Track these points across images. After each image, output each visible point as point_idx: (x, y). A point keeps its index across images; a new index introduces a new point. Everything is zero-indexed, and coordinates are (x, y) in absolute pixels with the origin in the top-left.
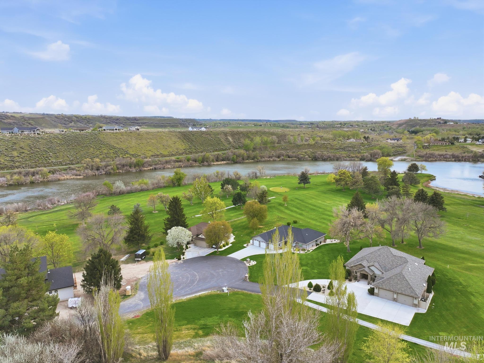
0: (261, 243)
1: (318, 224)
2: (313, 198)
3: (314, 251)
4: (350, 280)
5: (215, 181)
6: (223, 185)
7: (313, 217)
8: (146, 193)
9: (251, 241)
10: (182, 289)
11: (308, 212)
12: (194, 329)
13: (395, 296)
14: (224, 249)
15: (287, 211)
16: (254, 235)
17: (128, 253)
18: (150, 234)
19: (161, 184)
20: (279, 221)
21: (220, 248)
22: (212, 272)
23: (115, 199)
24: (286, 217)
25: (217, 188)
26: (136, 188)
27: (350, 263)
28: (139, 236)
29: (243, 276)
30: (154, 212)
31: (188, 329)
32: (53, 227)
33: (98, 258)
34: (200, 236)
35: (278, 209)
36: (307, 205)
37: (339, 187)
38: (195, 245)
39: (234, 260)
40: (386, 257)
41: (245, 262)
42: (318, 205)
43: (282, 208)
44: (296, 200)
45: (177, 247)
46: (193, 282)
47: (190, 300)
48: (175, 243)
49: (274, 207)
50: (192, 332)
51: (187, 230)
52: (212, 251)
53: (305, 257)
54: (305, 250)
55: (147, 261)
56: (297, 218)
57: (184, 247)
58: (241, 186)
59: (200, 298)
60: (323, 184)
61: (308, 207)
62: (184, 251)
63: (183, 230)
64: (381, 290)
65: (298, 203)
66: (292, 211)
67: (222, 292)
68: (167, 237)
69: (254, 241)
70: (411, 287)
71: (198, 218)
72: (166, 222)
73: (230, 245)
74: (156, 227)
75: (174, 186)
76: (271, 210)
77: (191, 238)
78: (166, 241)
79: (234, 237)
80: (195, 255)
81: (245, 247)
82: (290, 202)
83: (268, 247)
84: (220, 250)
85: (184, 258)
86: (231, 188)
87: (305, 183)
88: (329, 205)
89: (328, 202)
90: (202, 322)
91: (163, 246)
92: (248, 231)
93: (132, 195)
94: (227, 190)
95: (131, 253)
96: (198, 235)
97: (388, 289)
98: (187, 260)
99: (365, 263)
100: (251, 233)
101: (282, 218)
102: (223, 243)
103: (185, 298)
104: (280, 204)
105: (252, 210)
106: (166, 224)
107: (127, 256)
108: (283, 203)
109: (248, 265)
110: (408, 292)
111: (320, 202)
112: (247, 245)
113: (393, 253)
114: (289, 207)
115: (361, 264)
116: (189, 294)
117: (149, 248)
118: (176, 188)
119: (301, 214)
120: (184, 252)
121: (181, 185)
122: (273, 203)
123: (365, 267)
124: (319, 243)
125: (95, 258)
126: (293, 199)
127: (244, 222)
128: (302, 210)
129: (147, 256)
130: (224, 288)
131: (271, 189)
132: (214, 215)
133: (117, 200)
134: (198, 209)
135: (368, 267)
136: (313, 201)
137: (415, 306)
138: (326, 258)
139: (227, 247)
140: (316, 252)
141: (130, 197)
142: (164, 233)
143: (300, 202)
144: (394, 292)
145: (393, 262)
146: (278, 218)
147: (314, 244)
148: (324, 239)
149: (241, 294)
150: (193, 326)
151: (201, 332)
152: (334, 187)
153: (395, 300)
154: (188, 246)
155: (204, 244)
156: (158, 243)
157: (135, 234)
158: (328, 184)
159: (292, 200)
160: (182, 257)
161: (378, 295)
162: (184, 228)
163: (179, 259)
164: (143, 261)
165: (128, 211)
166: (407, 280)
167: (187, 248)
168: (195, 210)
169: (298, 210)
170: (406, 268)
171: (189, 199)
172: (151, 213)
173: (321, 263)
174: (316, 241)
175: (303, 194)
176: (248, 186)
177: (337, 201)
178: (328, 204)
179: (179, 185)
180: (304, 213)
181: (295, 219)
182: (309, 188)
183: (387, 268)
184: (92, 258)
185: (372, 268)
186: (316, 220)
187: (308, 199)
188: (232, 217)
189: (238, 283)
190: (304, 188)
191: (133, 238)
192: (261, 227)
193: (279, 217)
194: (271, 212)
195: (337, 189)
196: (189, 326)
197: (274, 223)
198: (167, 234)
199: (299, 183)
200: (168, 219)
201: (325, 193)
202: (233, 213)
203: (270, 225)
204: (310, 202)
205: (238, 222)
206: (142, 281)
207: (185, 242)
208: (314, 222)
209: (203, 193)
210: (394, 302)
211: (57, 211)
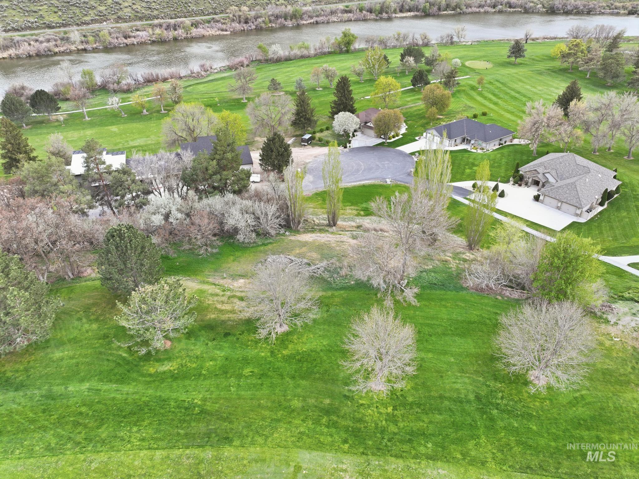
0: (436, 138)
1: (513, 118)
2: (520, 80)
3: (494, 151)
4: (520, 185)
5: (394, 47)
6: (403, 56)
7: (510, 108)
8: (307, 62)
9: (425, 134)
10: (347, 176)
11: (506, 101)
12: (357, 210)
13: (559, 204)
14: (393, 140)
15: (479, 98)
16: (429, 127)
17: (293, 136)
18: (315, 118)
19: (325, 50)
20: (464, 111)
21: (390, 139)
22: (378, 163)
23: (272, 68)
24: (474, 106)
25: (395, 58)
26: (295, 54)
27: (525, 169)
28: (305, 119)
29: (409, 171)
30: (317, 89)
31: (351, 209)
32: (214, 100)
33: (272, 141)
34: (369, 124)
35: (468, 95)
36: (509, 91)
37: (565, 65)
38: (363, 133)
39: (402, 153)
40: (567, 164)
41: (413, 156)
42: (523, 91)
43: (473, 93)
44: (496, 83)
45: (343, 135)
46: (358, 170)
47: (354, 188)
48: (342, 130)
49: (464, 91)
50: (355, 212)
51: (355, 117)
52: (380, 141)
53: (480, 156)
54: (483, 149)
55: (313, 147)
56: (489, 108)
57: (351, 135)
58: (427, 58)
59: (364, 186)
60: (544, 59)
61: (509, 94)
62: (350, 139)
63: (350, 117)
64: (546, 197)
65: (498, 88)
66: (485, 98)
67: (385, 184)
68: (334, 122)
69: (428, 135)
70: (579, 198)
71: (368, 100)
72: (333, 105)
73: (401, 136)
74: (321, 109)
75: (341, 52)
76: (458, 95)
77: (358, 126)
78: (332, 127)
79: (407, 127)
80: (363, 144)
81: (417, 140)
82: (487, 86)
83: (441, 142)
84: (388, 141)
85: (350, 147)
86: (413, 62)
87: (516, 57)
88: (540, 92)
89: (540, 88)
90: (364, 205)
91: (328, 131)
92: (424, 121)
93: (291, 64)
94: (407, 63)
95: (296, 136)
96: (366, 123)
97: (553, 197)
98: (353, 148)
99: (541, 170)
100: (427, 123)
101: (470, 107)
102: (392, 134)
103: (350, 184)
104: (473, 88)
105: (431, 96)
106: (332, 108)
107: (293, 139)
108: (477, 86)
109: (416, 160)
110: (574, 202)
111: (528, 87)
112: (419, 138)
113: (577, 161)
114: (483, 92)
115: (536, 170)
116: (354, 182)
117: (314, 133)
118: (343, 56)
119: (496, 104)
120: (351, 141)
121: (350, 51)
122: (464, 86)
123: (539, 173)
124: (503, 142)
125: (270, 141)
126: (492, 81)
127: (422, 109)
128: (500, 98)
129: (313, 141)
130: (387, 180)
131: (467, 64)
132: (387, 100)
133: (274, 70)
134: (369, 89)
135: (543, 174)
136: (518, 86)
137: (577, 215)
138: (503, 160)
139: (397, 138)
140: (497, 152)
141: (288, 66)
142: (330, 117)
143: (501, 86)
144: (559, 201)
145: (573, 171)
146: (464, 107)
147: (497, 143)
148: (511, 138)
149: (404, 187)
150: (356, 208)
151: (362, 213)
152: (558, 64)
153: (559, 208)
154: (355, 134)
155: (372, 133)
156: (324, 127)
157: (301, 117)
158: (552, 59)
159: (490, 83)
160: (348, 145)
161: (542, 202)
162: (351, 114)
163: (346, 147)
164: (309, 146)
165: (288, 86)
166: (577, 191)
167: (354, 136)
168: (365, 89)
169: (494, 98)
170: (583, 178)
171: (359, 74)
172: (314, 90)
173: (496, 164)
174: (501, 140)
175: (508, 74)
176: (436, 59)
177: (552, 86)
178: (538, 92)
179: (347, 52)
180: (500, 102)
181: (486, 110)
182: (521, 64)
183: (564, 177)
184: (268, 140)
185: (547, 175)
186: (513, 113)
187: (513, 82)
188: (408, 102)
189: (401, 176)
190: (514, 65)
191: (300, 121)
192: (441, 117)
193: (466, 106)
194: (458, 97)
195: (561, 67)
196: (353, 207)
197: (458, 113)
198: (333, 119)
199: (509, 57)
200: (335, 102)
201: (540, 73)
202: (410, 96)
203: (452, 115)
204: (515, 86)
205: (415, 109)
206: (309, 165)
207: (352, 130)
208: (508, 116)
209: (377, 67)
210: (557, 210)
211: (212, 81)
